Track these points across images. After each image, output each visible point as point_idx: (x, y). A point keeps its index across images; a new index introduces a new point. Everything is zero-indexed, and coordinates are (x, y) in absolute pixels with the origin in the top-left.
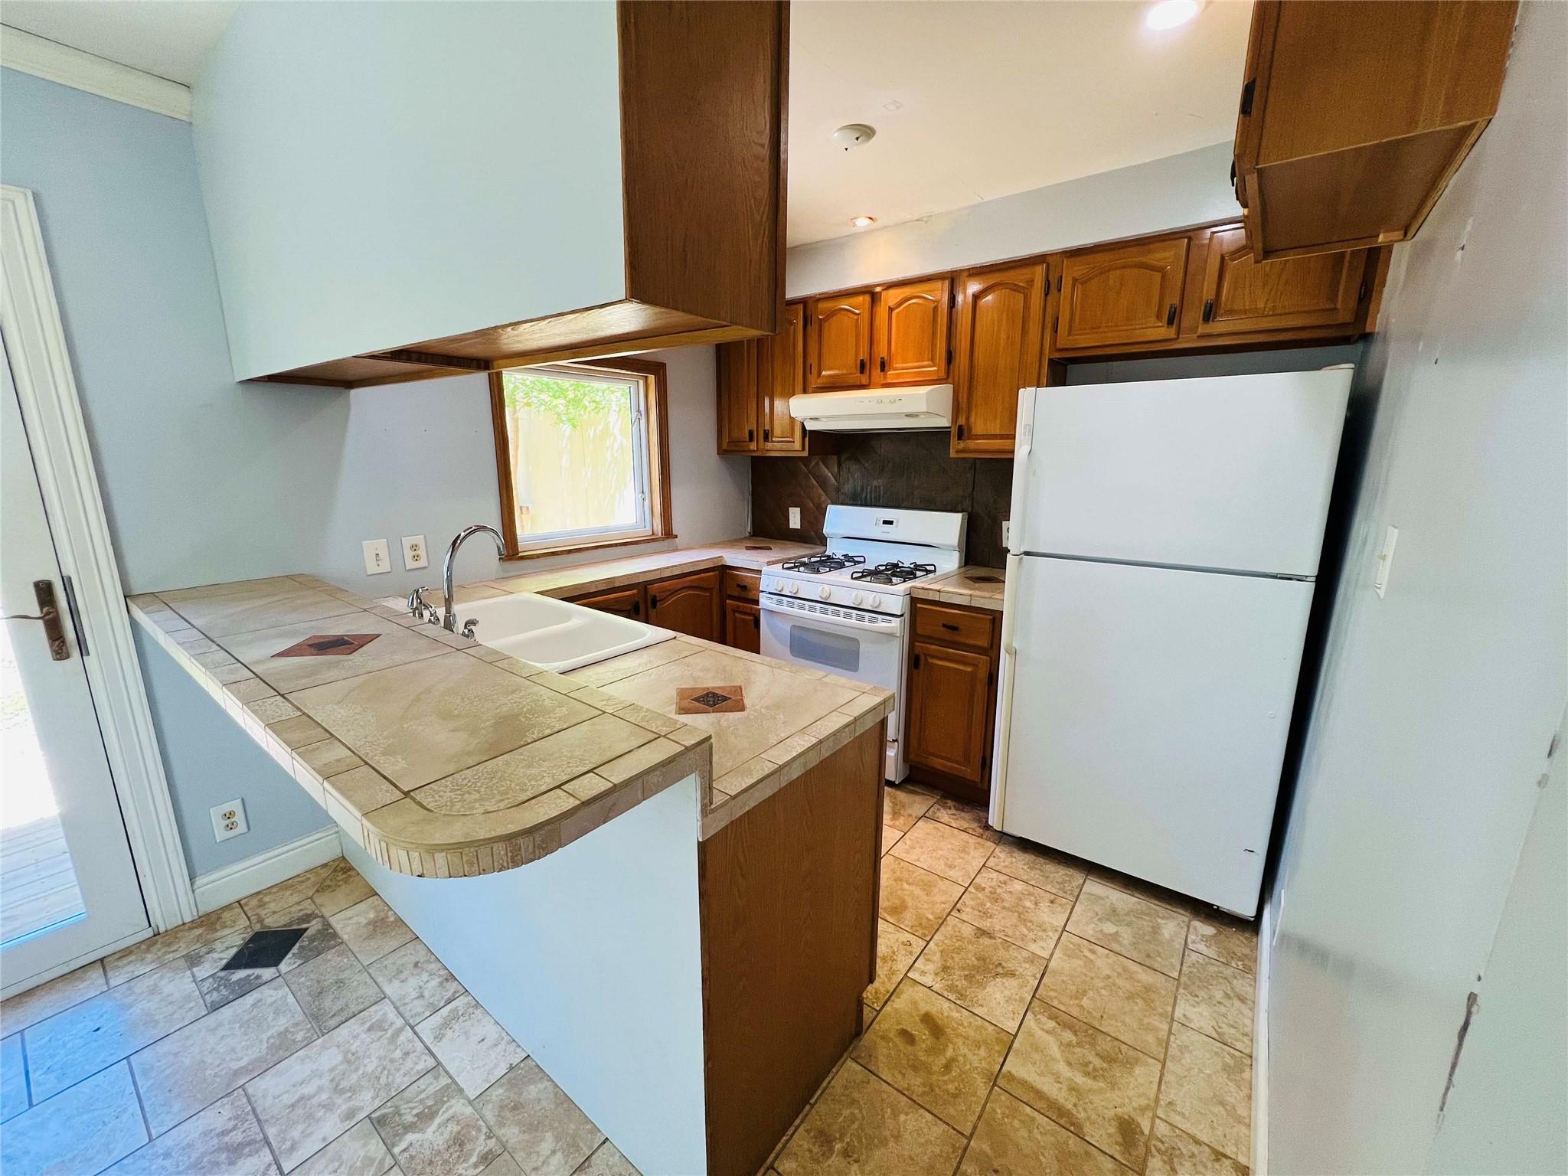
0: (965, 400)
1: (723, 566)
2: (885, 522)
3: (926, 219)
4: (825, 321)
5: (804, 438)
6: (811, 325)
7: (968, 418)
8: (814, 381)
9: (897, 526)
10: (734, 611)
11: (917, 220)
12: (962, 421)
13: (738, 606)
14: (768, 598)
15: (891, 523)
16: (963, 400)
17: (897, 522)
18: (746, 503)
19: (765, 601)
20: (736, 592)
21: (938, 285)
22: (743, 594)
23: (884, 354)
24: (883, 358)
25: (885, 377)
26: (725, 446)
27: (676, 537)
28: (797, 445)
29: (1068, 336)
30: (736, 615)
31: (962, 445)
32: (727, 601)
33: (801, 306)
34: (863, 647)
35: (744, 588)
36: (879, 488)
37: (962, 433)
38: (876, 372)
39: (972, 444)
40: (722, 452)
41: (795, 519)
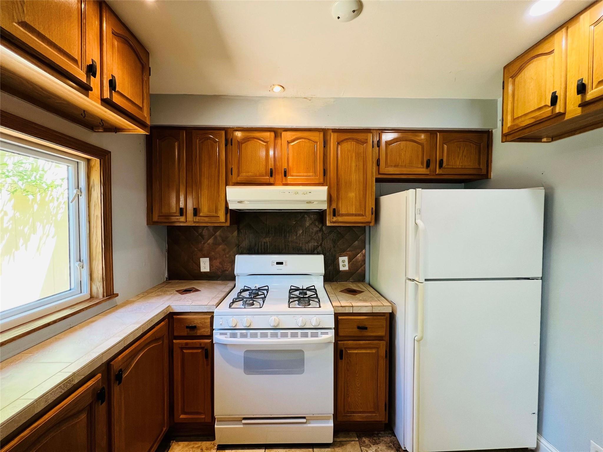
0: (335, 196)
1: (170, 313)
2: (278, 263)
3: (310, 98)
4: (242, 143)
5: (226, 214)
6: (232, 145)
7: (337, 205)
8: (234, 178)
9: (286, 265)
10: (182, 348)
11: (304, 98)
12: (334, 206)
13: (187, 344)
14: (221, 334)
15: (281, 263)
16: (334, 196)
17: (286, 262)
18: (164, 258)
19: (217, 337)
20: (185, 333)
21: (317, 134)
22: (192, 333)
23: (285, 166)
24: (286, 169)
25: (286, 180)
26: (155, 218)
27: (117, 295)
28: (222, 218)
29: (385, 168)
30: (185, 351)
31: (335, 219)
32: (174, 341)
33: (223, 133)
34: (307, 355)
35: (194, 328)
36: (267, 243)
37: (335, 213)
38: (279, 176)
39: (340, 219)
40: (151, 222)
41: (205, 265)
